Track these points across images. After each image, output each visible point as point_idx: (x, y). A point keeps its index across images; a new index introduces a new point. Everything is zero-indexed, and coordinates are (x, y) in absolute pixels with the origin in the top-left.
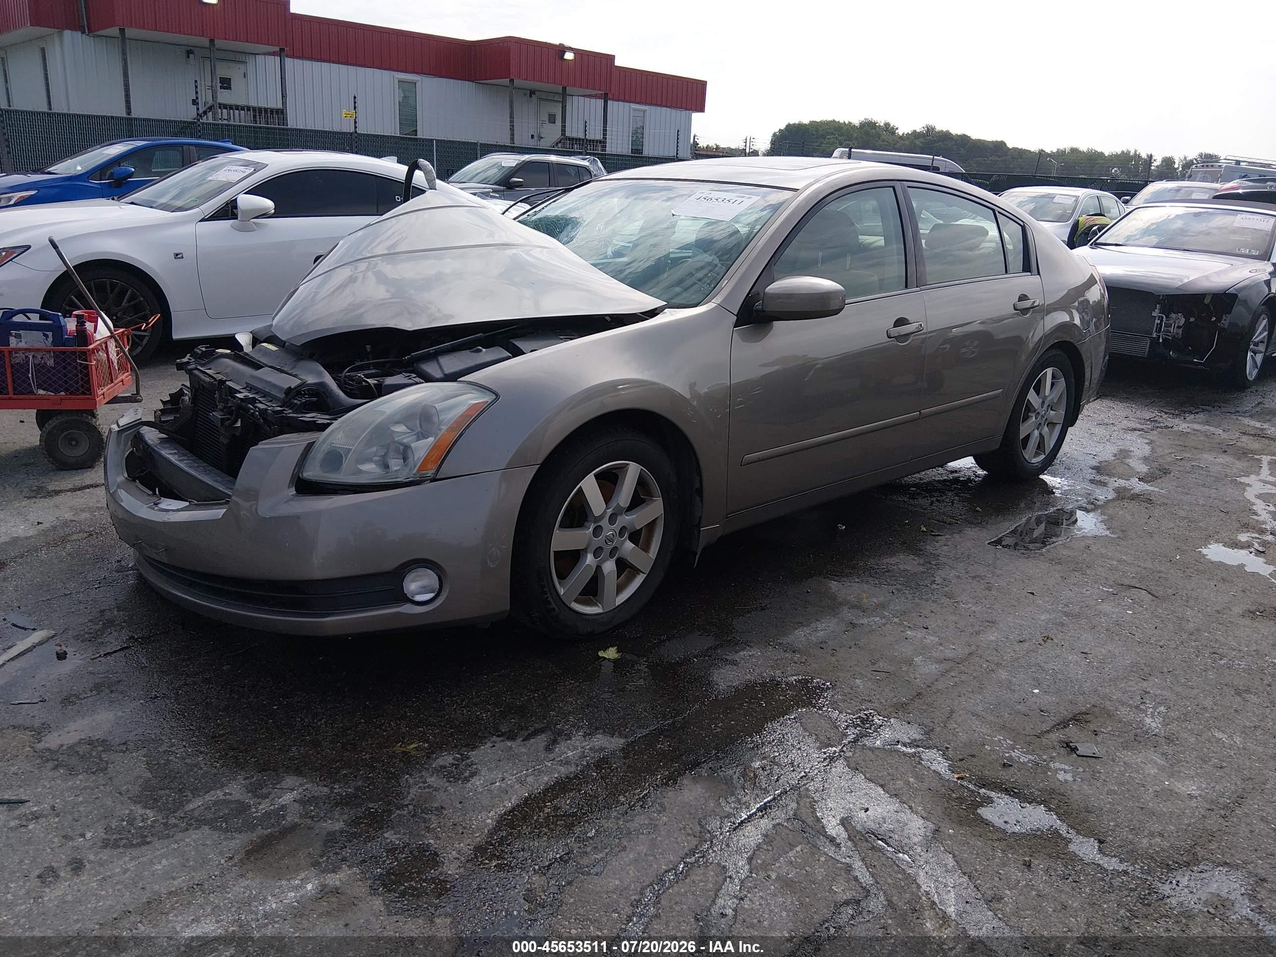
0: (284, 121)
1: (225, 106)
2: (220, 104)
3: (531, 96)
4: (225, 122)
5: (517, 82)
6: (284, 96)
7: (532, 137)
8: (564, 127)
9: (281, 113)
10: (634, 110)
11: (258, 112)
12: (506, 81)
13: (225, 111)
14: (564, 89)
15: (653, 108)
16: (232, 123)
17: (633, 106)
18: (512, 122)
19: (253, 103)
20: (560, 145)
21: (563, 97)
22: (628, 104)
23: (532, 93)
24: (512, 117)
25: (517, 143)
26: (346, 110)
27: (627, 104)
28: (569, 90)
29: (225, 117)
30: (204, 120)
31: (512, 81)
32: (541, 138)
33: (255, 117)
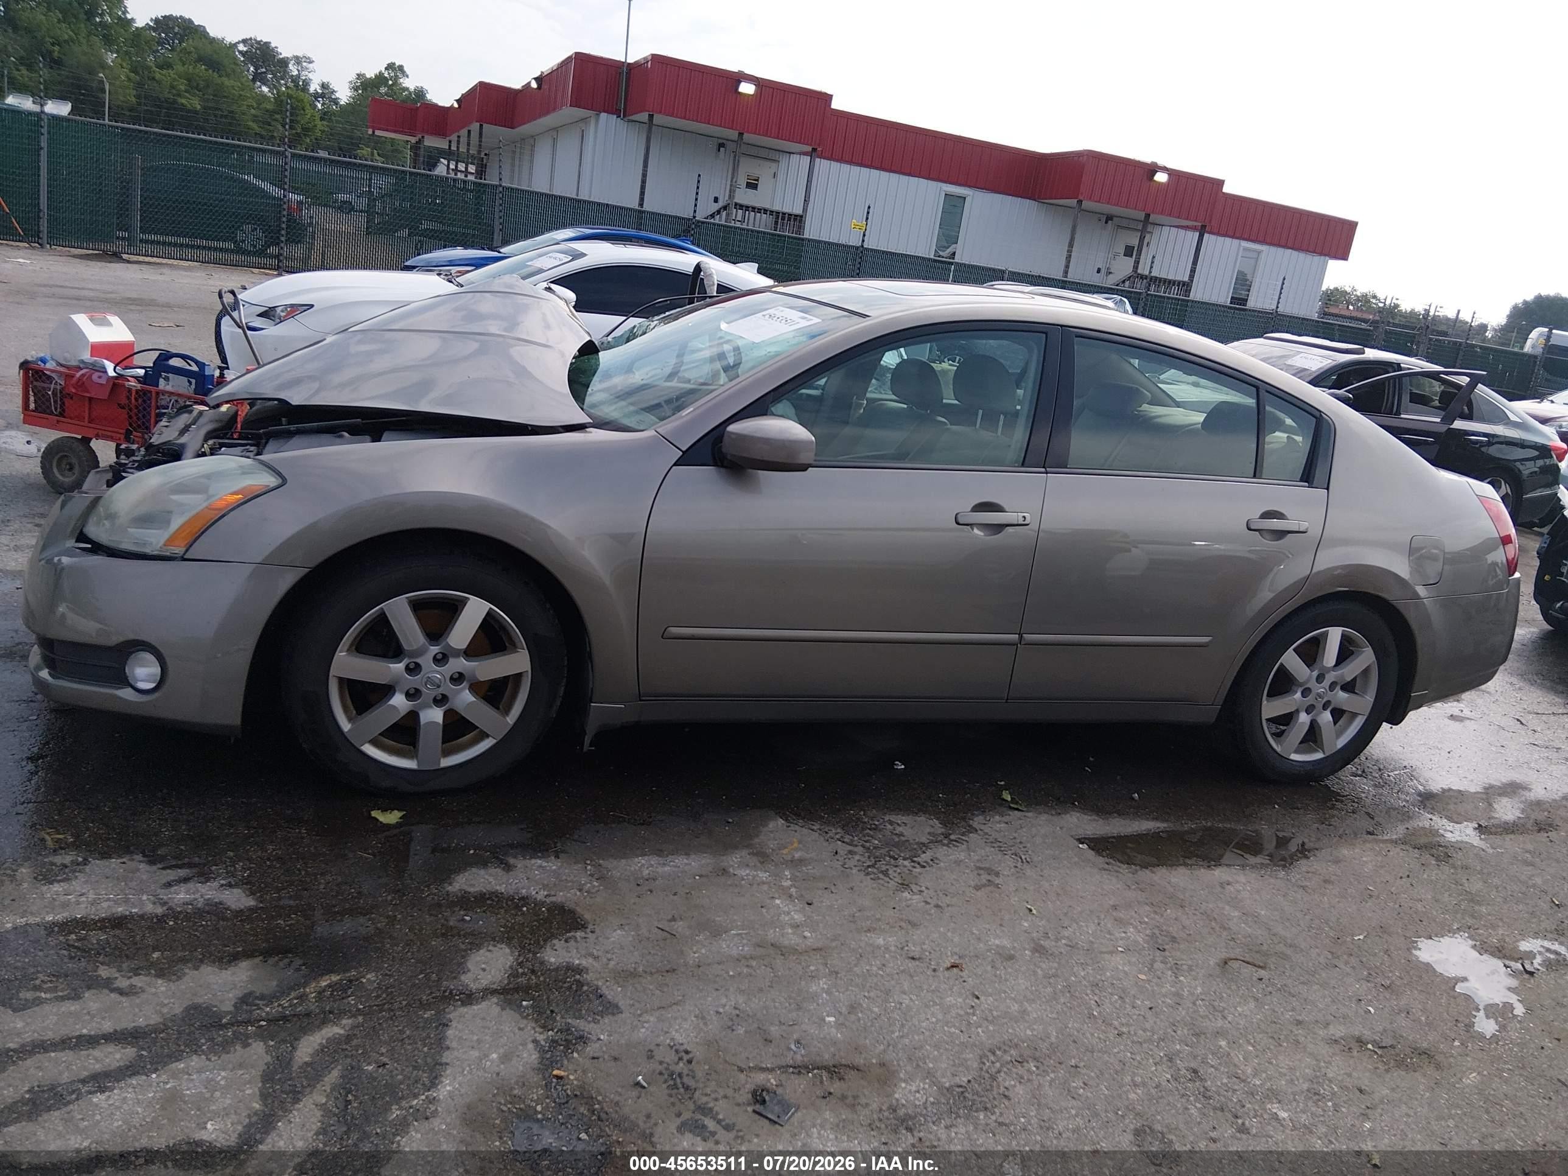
0: (800, 228)
1: (741, 207)
2: (736, 204)
3: (1106, 222)
4: (738, 225)
5: (1086, 204)
6: (806, 201)
7: (1099, 271)
8: (1137, 263)
9: (798, 220)
10: (1245, 249)
11: (780, 217)
12: (1073, 202)
13: (740, 212)
14: (1148, 216)
15: (1273, 249)
16: (744, 226)
17: (1245, 244)
18: (1070, 251)
19: (777, 207)
20: (1127, 283)
21: (1145, 226)
22: (1238, 241)
23: (1109, 218)
24: (1071, 245)
25: (1071, 277)
26: (858, 221)
27: (1236, 242)
28: (1152, 218)
29: (739, 218)
30: (717, 220)
31: (1080, 202)
32: (1110, 273)
33: (776, 223)
